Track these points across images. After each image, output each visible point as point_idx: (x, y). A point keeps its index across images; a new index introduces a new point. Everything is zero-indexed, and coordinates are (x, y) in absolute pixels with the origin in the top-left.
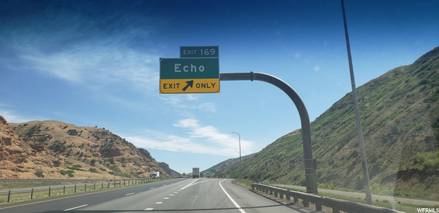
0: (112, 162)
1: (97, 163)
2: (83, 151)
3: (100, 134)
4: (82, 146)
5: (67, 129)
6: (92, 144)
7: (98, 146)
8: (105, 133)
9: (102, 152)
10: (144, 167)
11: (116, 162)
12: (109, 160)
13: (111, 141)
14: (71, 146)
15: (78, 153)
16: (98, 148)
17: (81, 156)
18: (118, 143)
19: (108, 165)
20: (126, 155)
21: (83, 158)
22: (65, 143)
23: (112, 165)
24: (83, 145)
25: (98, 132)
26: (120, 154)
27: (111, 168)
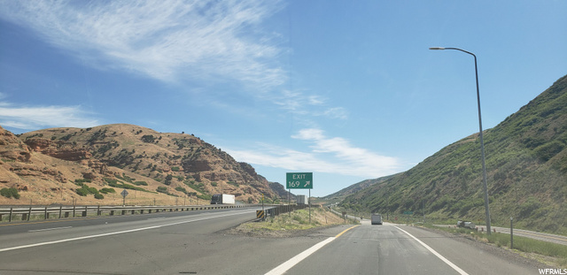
0: (198, 179)
1: (174, 180)
2: (158, 163)
3: (181, 142)
4: (156, 157)
5: (141, 135)
6: (171, 153)
7: (179, 157)
8: (193, 141)
9: (184, 165)
10: (242, 186)
11: (203, 179)
12: (194, 177)
13: (198, 151)
14: (141, 157)
15: (150, 166)
16: (179, 160)
17: (154, 170)
18: (206, 153)
19: (192, 183)
20: (218, 169)
21: (156, 172)
22: (134, 152)
23: (197, 183)
24: (158, 155)
25: (184, 140)
26: (209, 168)
27: (197, 188)
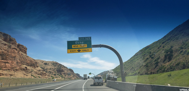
0: (61, 74)
1: (56, 75)
2: (51, 71)
3: (55, 64)
4: (50, 69)
5: (44, 63)
6: (53, 68)
7: (56, 69)
8: (57, 63)
9: (57, 71)
10: (72, 76)
11: (62, 74)
12: (60, 74)
13: (60, 67)
14: (47, 69)
15: (49, 72)
16: (56, 70)
17: (51, 72)
18: (62, 68)
19: (60, 75)
20: (66, 71)
21: (51, 73)
22: (44, 68)
23: (61, 75)
24: (51, 69)
25: (54, 63)
26: (64, 71)
27: (61, 76)
